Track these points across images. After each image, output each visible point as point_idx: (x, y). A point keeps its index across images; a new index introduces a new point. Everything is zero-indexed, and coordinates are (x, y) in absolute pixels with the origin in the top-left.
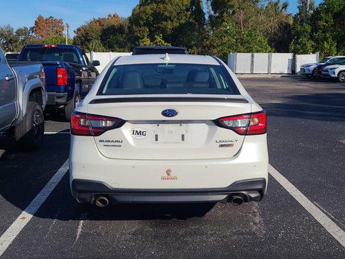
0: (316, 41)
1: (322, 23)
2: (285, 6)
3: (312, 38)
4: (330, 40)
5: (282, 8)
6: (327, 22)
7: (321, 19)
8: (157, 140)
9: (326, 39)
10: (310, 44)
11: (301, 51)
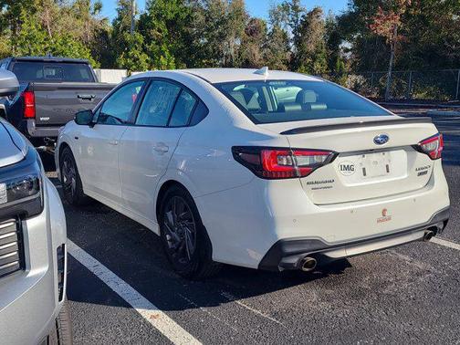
0: (151, 54)
1: (154, 32)
2: (98, 7)
3: (145, 50)
4: (167, 53)
5: (95, 10)
6: (159, 31)
7: (153, 27)
8: (365, 175)
9: (161, 53)
10: (144, 58)
11: (134, 67)
